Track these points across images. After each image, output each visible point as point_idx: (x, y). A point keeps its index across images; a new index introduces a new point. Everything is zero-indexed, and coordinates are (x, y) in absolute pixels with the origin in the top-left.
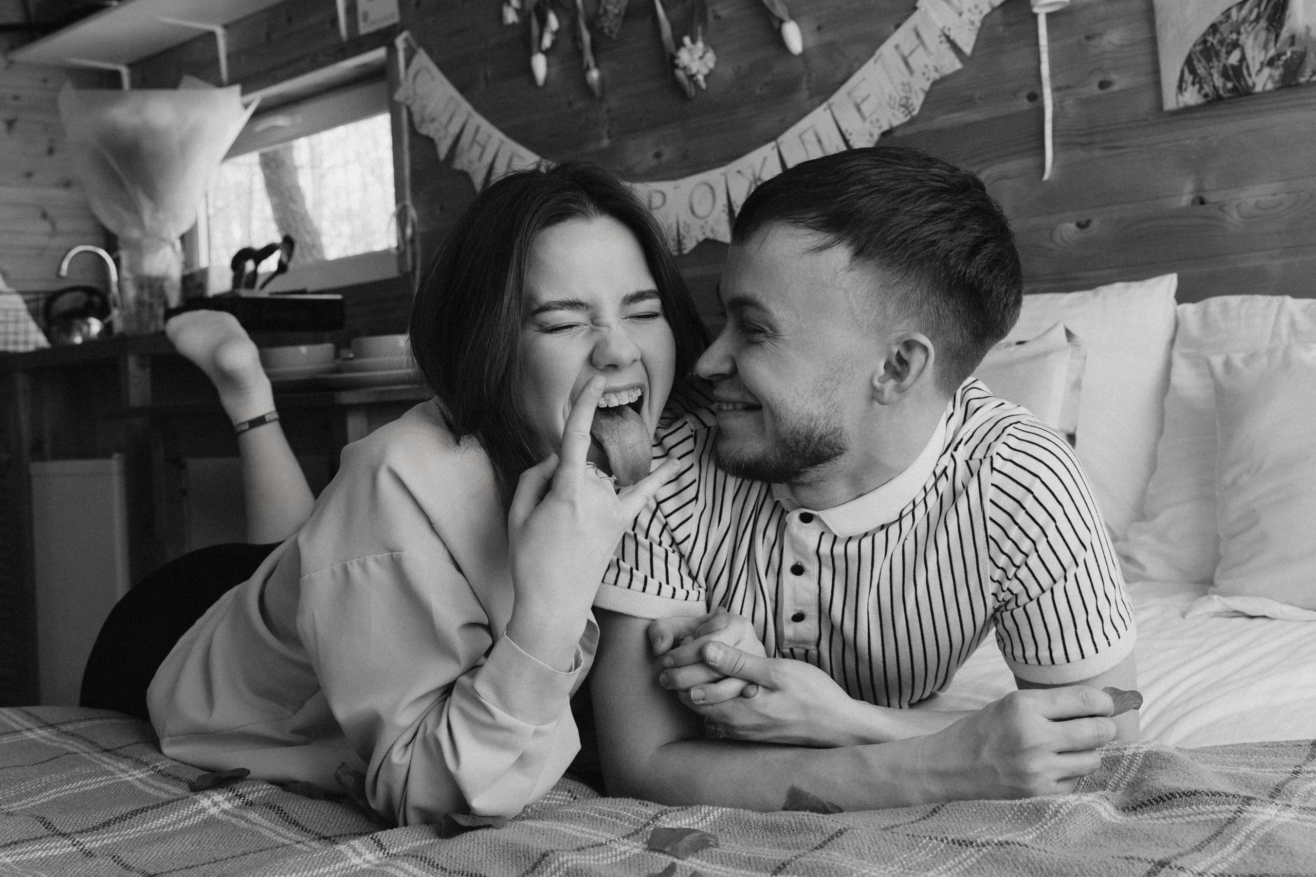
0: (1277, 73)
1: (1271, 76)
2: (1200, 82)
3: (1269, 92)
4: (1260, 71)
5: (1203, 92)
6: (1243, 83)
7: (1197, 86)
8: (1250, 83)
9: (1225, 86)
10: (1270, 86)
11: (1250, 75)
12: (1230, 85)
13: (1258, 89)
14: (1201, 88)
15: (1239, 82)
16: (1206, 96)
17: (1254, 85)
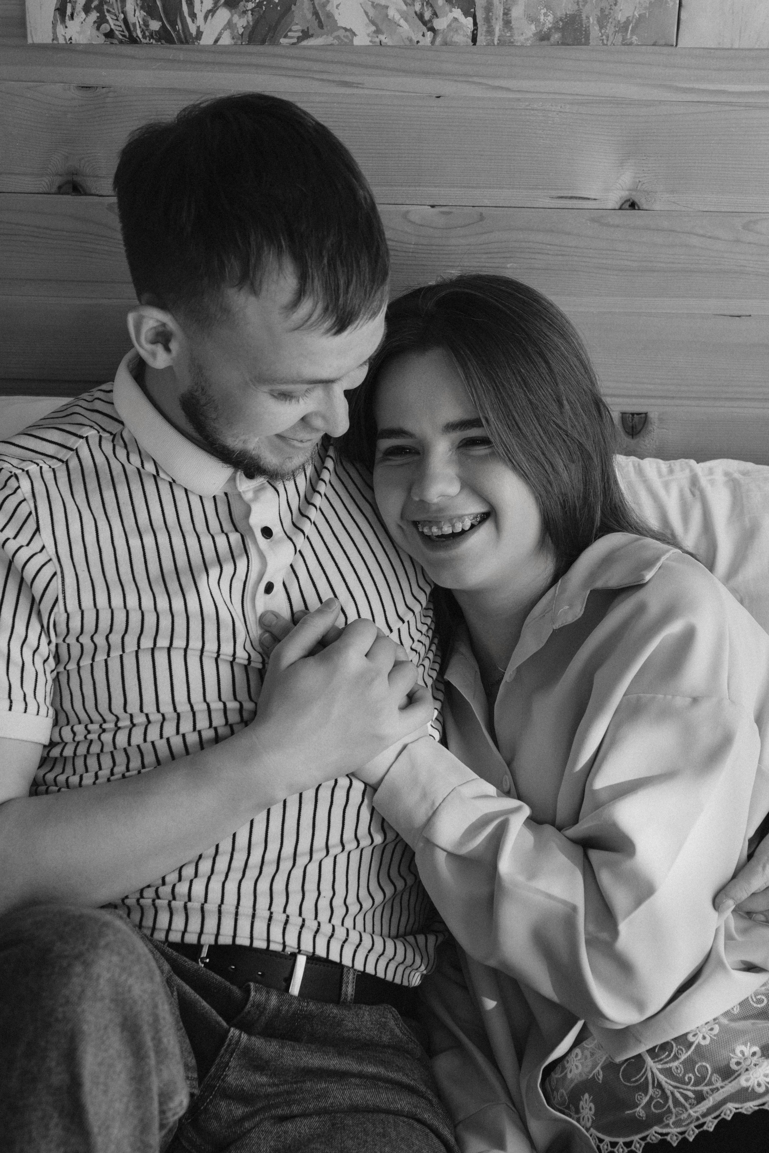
0: (241, 22)
1: (230, 25)
2: (99, 9)
3: (225, 51)
4: (212, 12)
5: (106, 28)
6: (179, 27)
7: (94, 16)
8: (193, 29)
9: (146, 24)
10: (226, 40)
11: (193, 16)
12: (155, 25)
13: (207, 40)
14: (101, 21)
15: (173, 24)
16: (110, 35)
17: (199, 34)
